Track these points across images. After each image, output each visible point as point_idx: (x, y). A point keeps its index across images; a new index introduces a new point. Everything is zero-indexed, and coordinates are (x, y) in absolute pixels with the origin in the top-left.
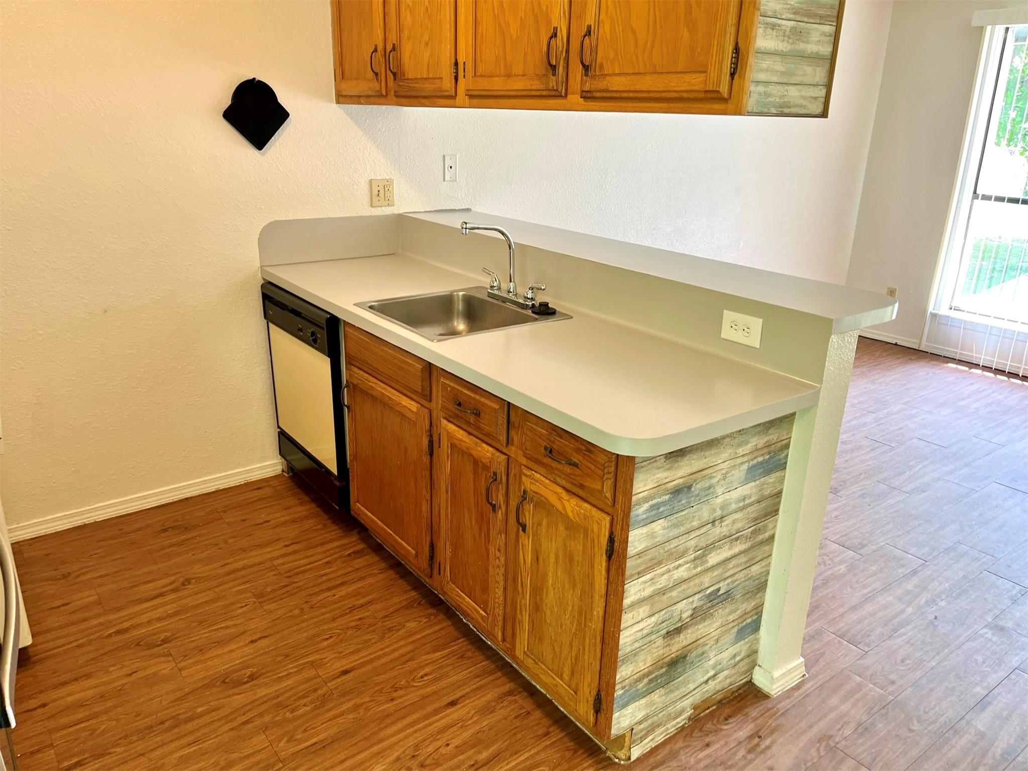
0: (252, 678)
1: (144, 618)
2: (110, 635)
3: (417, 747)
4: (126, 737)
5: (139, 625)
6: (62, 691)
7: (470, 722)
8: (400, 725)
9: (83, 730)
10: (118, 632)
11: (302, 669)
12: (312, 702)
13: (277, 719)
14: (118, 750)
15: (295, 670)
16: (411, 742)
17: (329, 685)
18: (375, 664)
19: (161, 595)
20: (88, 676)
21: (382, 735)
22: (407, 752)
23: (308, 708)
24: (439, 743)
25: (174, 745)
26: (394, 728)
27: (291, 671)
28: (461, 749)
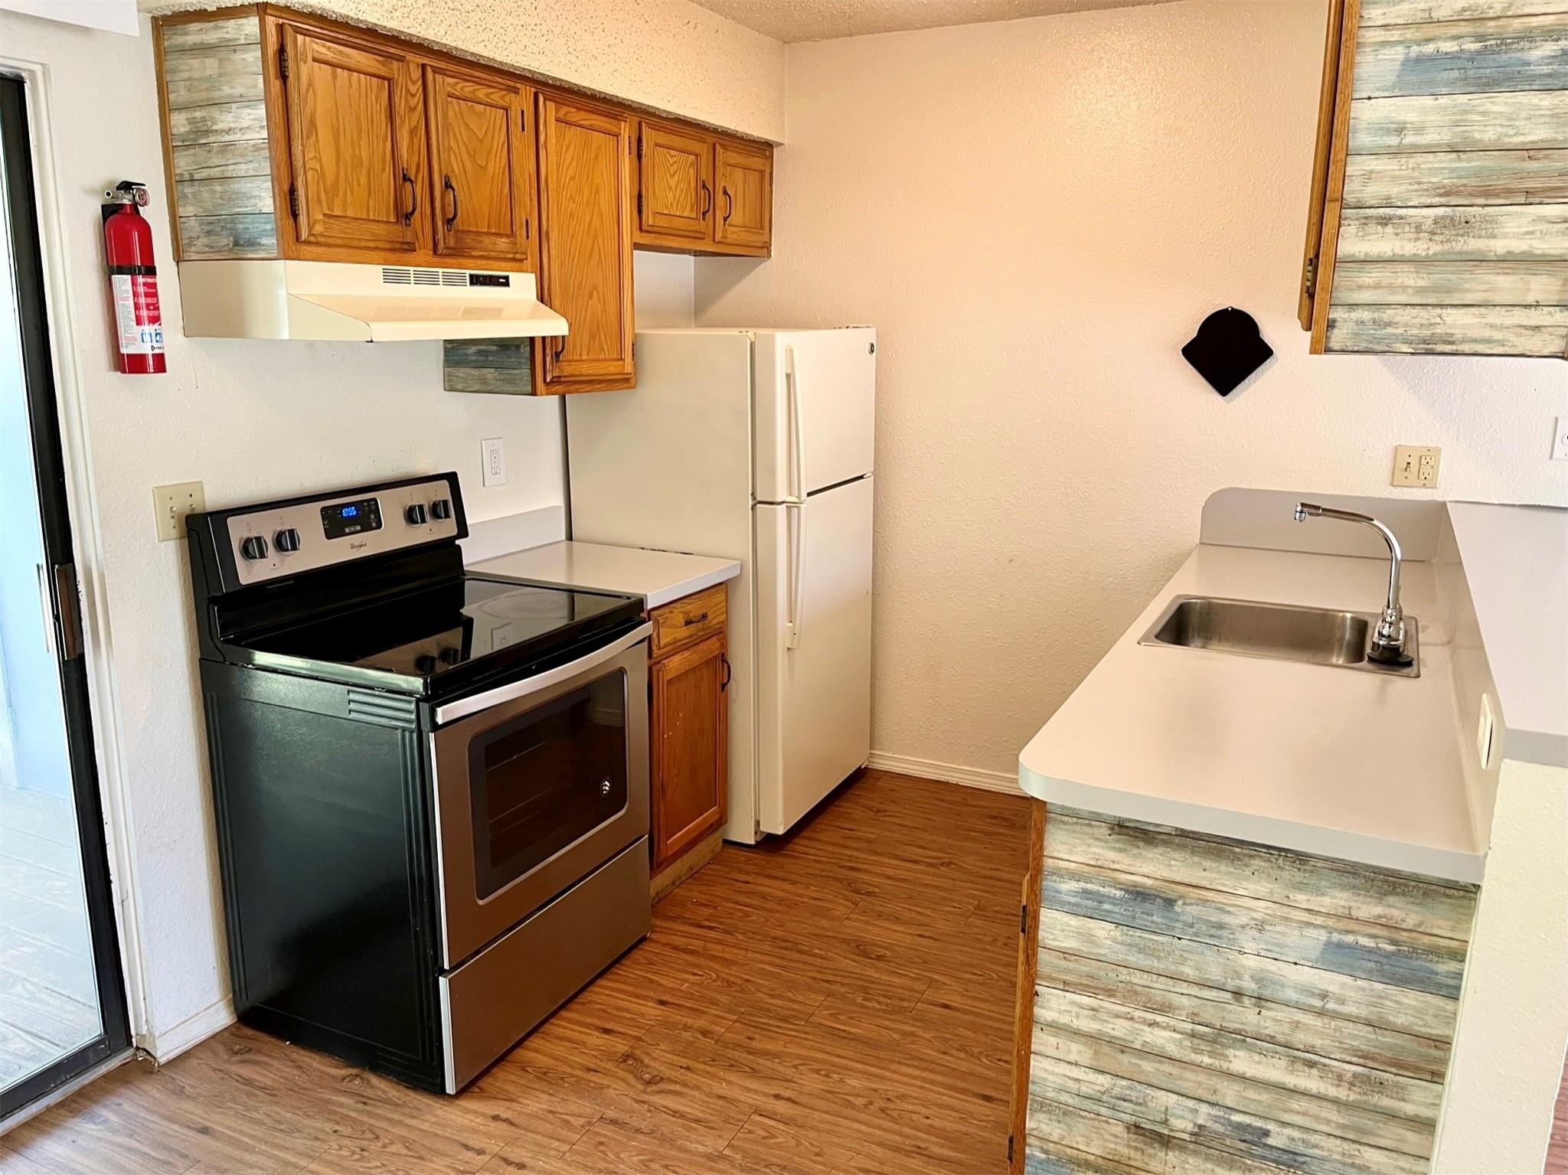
0: (879, 958)
1: (878, 870)
2: (844, 867)
3: (903, 1097)
4: (754, 933)
5: (869, 872)
6: (767, 881)
7: (975, 1122)
8: (917, 1073)
9: (741, 911)
10: (852, 869)
11: (918, 979)
12: (887, 1005)
13: (848, 995)
14: (740, 937)
15: (913, 975)
16: (902, 1090)
17: (919, 1004)
18: (978, 1020)
19: (915, 862)
20: (794, 883)
21: (893, 1066)
22: (890, 1093)
23: (878, 1006)
24: (924, 1111)
25: (768, 959)
26: (910, 1071)
27: (910, 974)
28: (930, 1130)
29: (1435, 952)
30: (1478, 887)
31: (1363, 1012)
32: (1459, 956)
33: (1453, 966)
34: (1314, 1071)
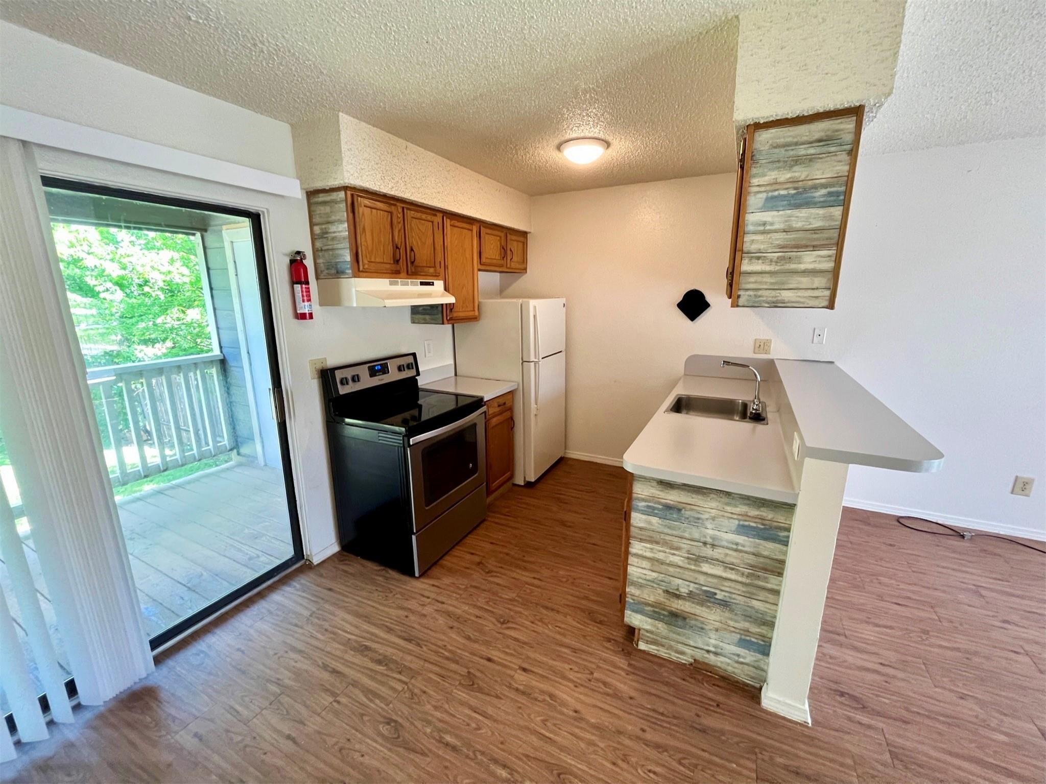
0: (569, 527)
1: (569, 494)
2: (556, 493)
3: (579, 578)
4: (524, 518)
5: (566, 495)
6: (528, 499)
7: (605, 587)
9: (519, 509)
10: (559, 494)
11: (584, 534)
12: (573, 544)
13: (559, 540)
14: (519, 519)
15: (582, 533)
16: (580, 575)
17: (584, 544)
19: (581, 491)
21: (575, 567)
22: (575, 577)
23: (569, 545)
24: (588, 583)
25: (529, 527)
26: (583, 569)
29: (780, 529)
30: (795, 505)
31: (752, 550)
32: (788, 530)
33: (786, 534)
34: (733, 572)
